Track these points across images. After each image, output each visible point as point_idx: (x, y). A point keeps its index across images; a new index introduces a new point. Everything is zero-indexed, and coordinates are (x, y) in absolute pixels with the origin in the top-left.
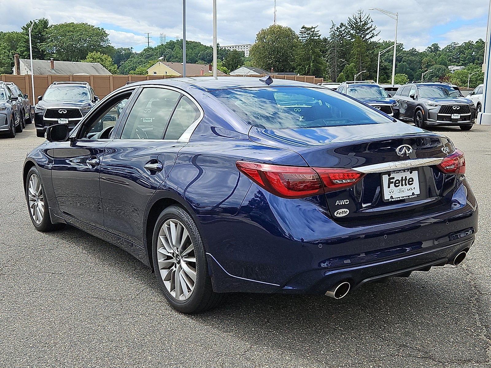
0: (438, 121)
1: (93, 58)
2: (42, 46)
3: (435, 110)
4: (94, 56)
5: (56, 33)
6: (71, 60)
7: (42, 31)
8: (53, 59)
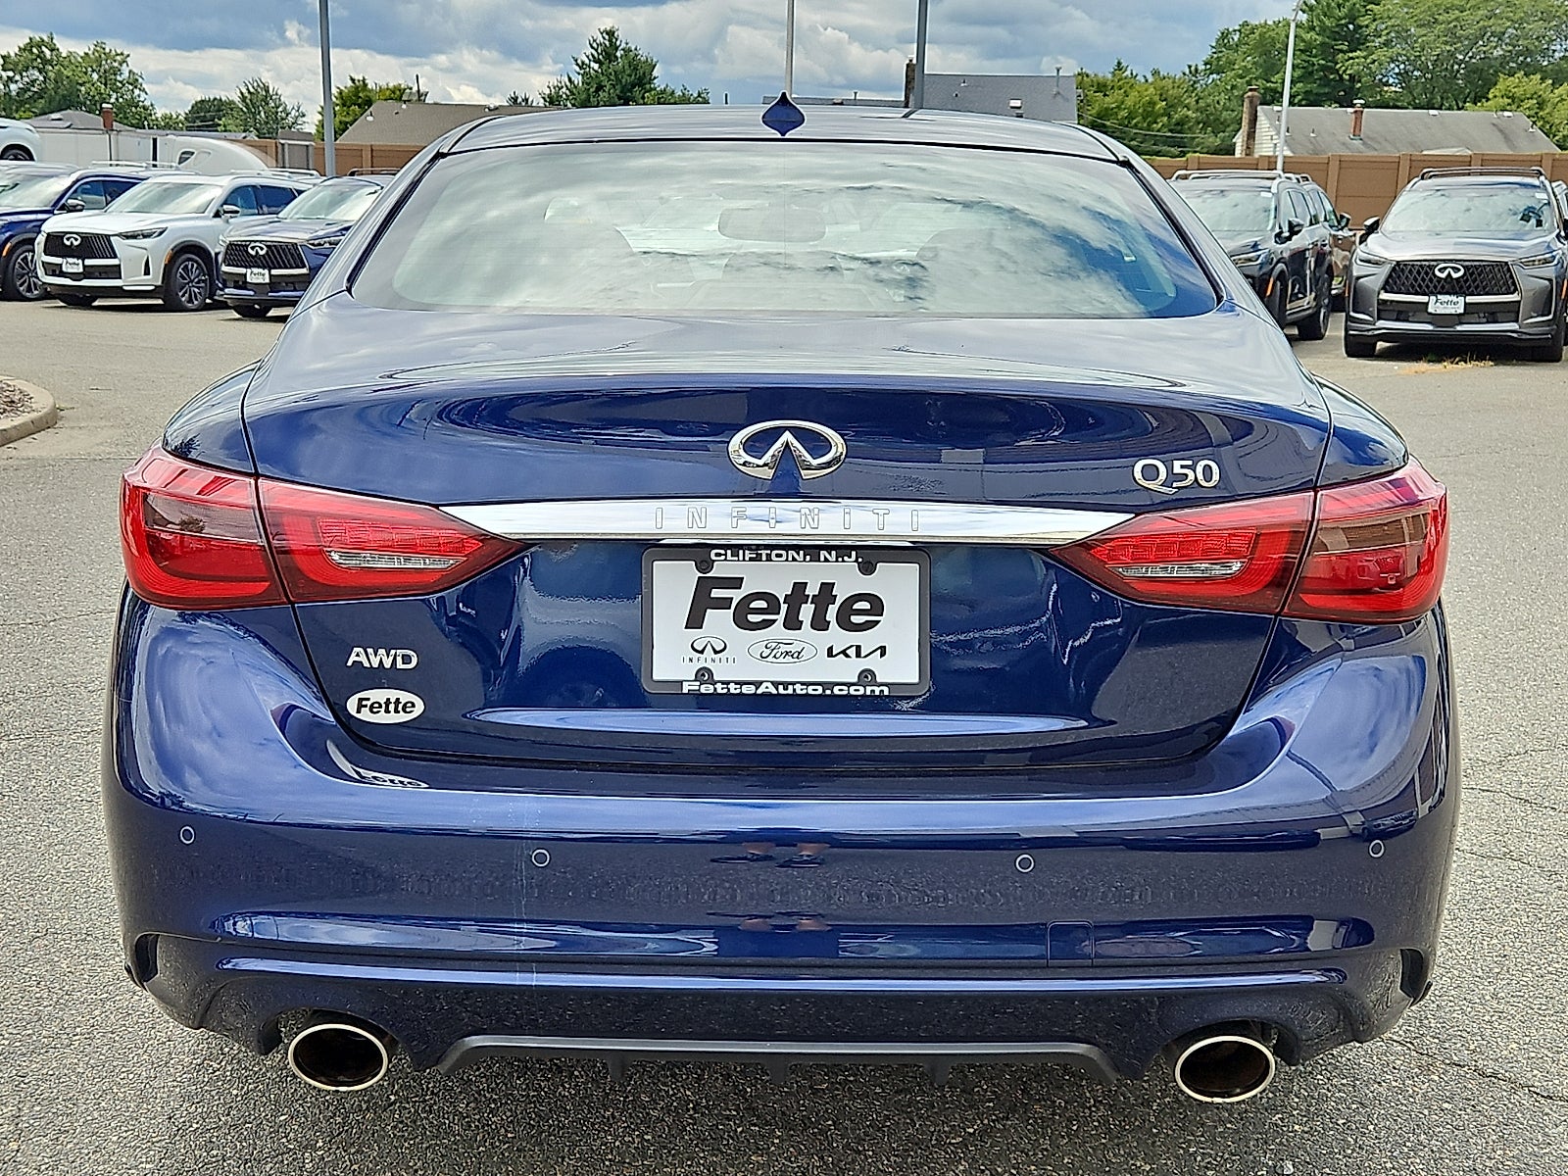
1: (1513, 98)
2: (1351, 64)
4: (1516, 89)
5: (1403, 19)
6: (1442, 104)
7: (1359, 11)
8: (1362, 102)
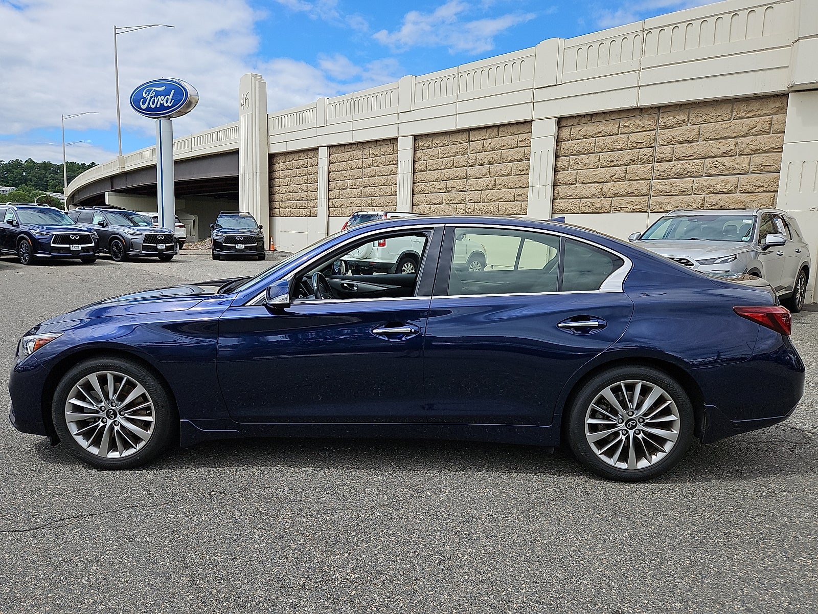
0: (143, 252)
3: (140, 240)
